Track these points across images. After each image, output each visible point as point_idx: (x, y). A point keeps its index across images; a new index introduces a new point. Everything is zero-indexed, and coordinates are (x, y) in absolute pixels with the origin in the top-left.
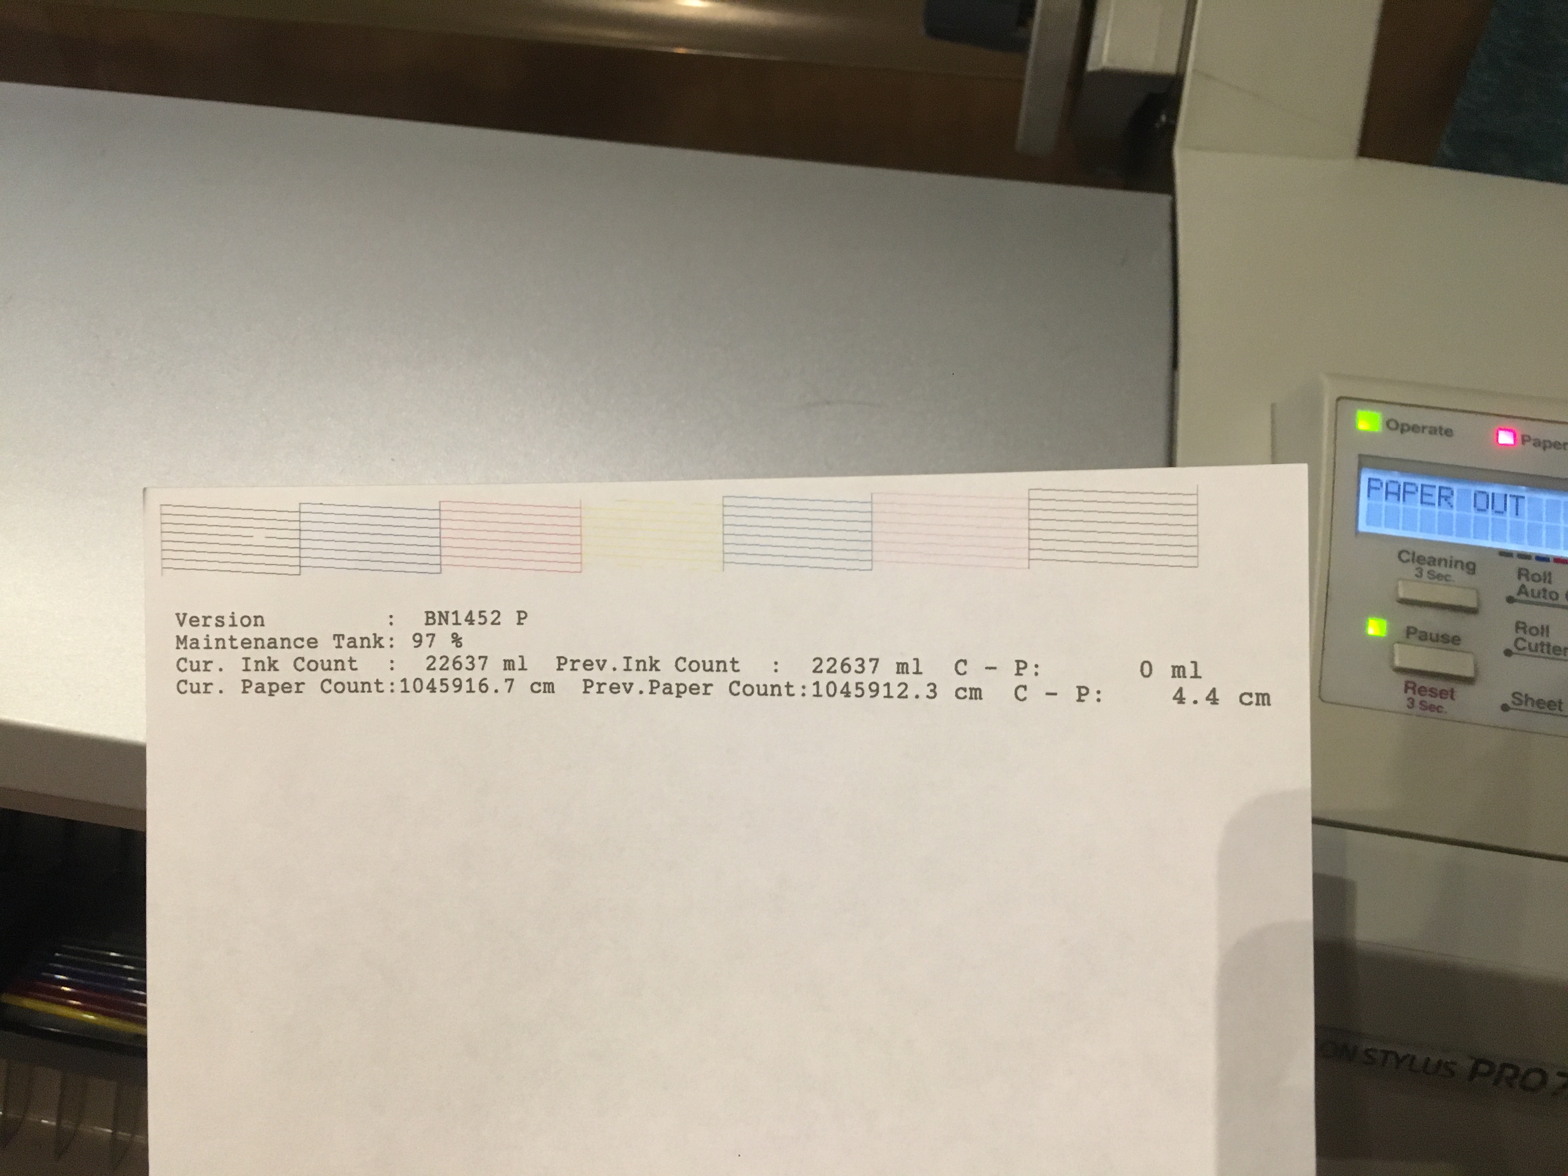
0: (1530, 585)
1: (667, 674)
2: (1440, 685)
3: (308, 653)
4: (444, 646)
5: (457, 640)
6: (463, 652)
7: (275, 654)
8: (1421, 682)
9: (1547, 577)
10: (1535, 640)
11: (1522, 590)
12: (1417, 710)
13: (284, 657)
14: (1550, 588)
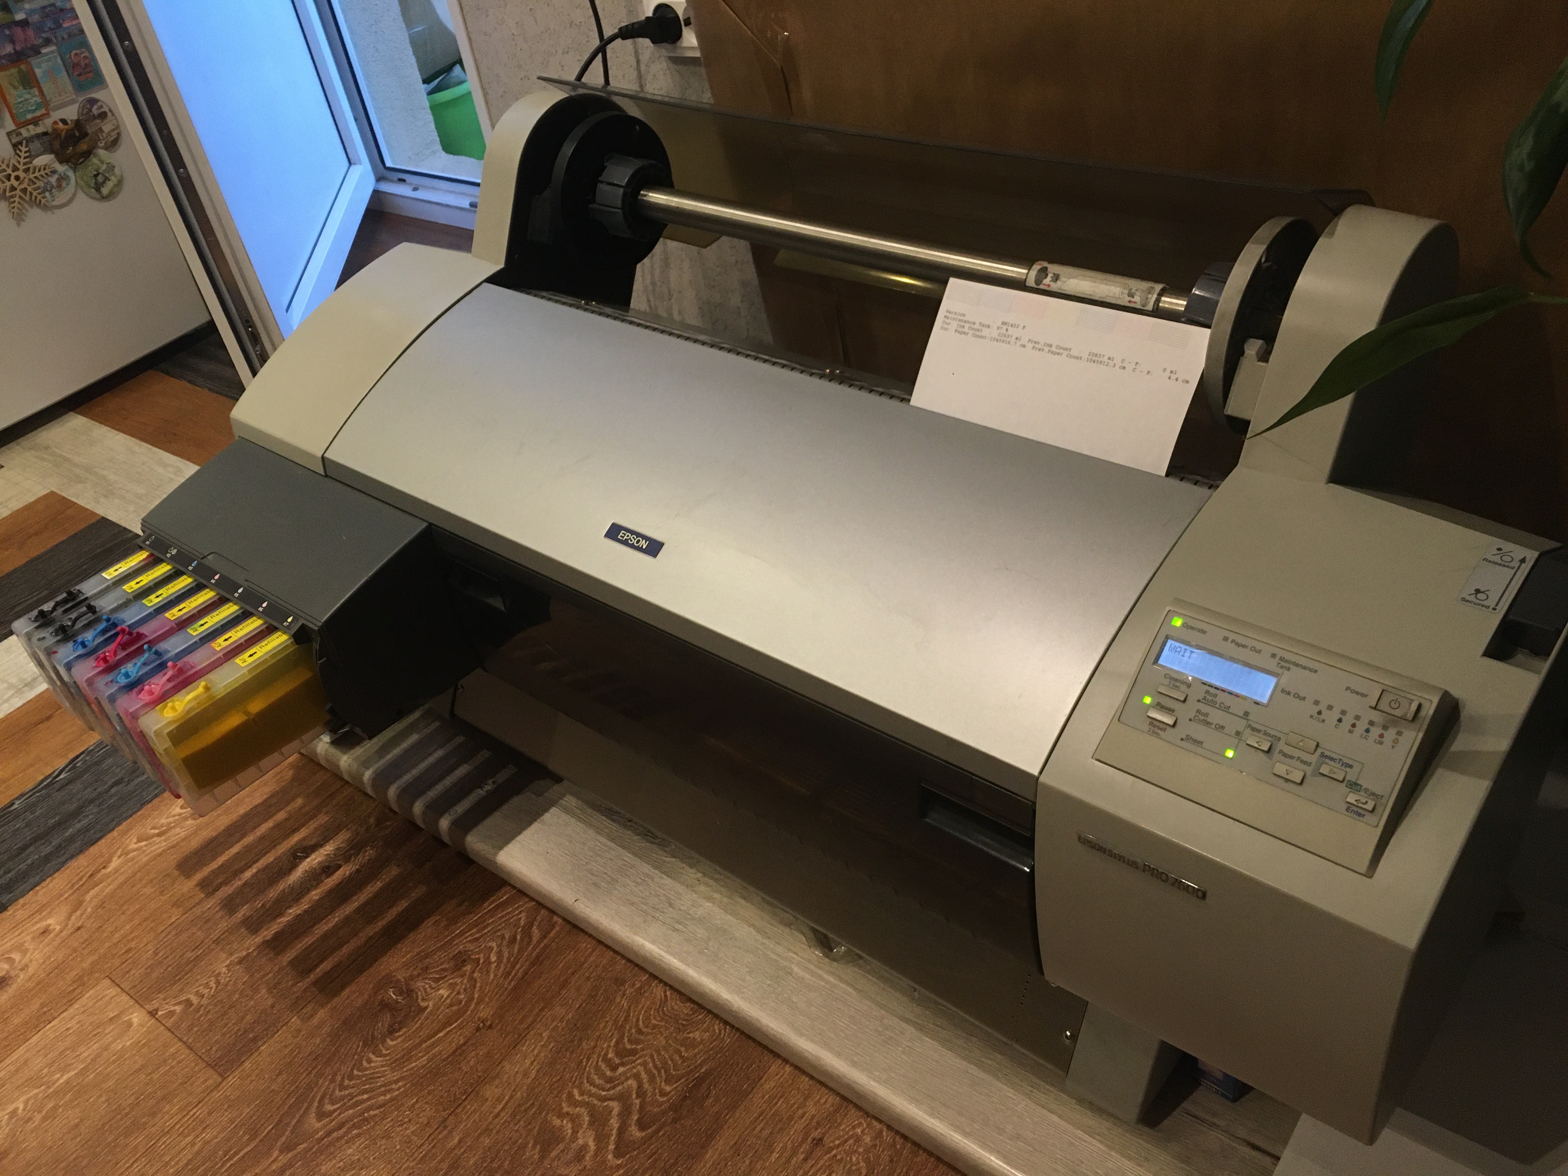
0: (1208, 697)
1: (1053, 349)
2: (1161, 725)
3: (972, 326)
4: (1004, 331)
5: (1007, 330)
6: (1007, 333)
7: (965, 324)
8: (1155, 723)
9: (1215, 696)
10: (1202, 718)
11: (1205, 698)
12: (1151, 733)
13: (967, 325)
14: (1214, 699)
